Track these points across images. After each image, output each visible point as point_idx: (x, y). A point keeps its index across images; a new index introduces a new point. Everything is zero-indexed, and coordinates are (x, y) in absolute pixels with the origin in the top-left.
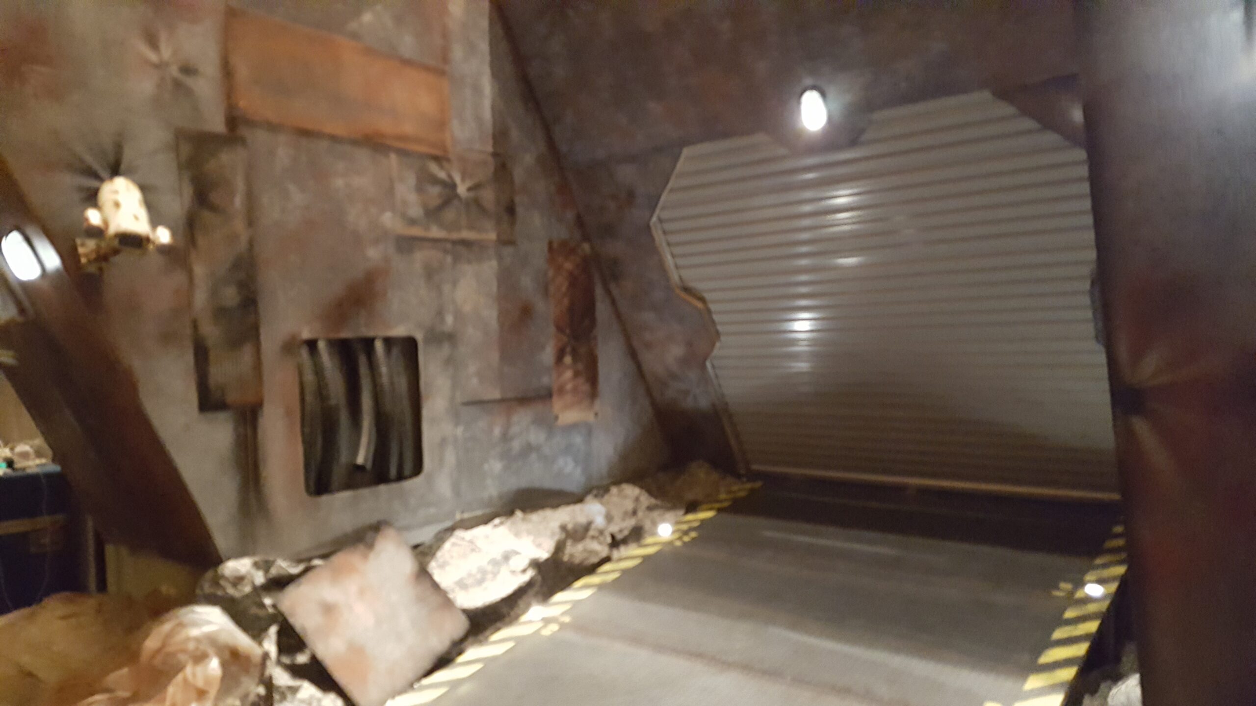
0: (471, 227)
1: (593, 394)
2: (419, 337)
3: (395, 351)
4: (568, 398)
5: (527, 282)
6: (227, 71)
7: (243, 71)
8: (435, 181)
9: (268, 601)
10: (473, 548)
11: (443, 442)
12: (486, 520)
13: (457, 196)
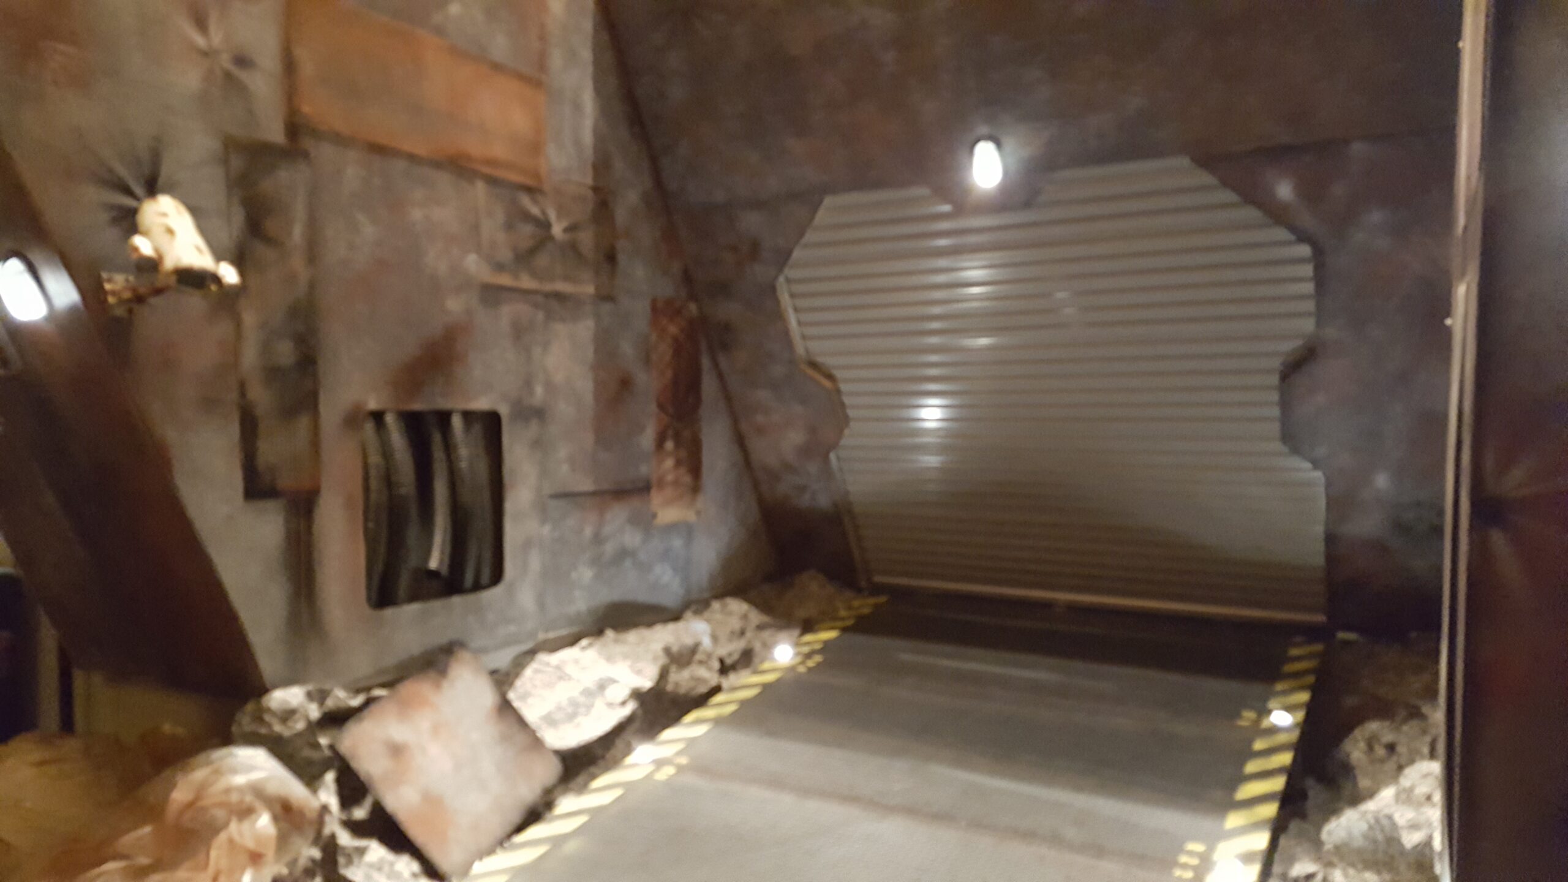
0: (566, 278)
1: (696, 489)
2: (504, 410)
3: (477, 428)
4: (669, 492)
5: (627, 348)
6: (289, 66)
7: (307, 68)
8: (527, 217)
9: (324, 741)
10: (561, 675)
11: (527, 545)
12: (572, 641)
13: (550, 238)
